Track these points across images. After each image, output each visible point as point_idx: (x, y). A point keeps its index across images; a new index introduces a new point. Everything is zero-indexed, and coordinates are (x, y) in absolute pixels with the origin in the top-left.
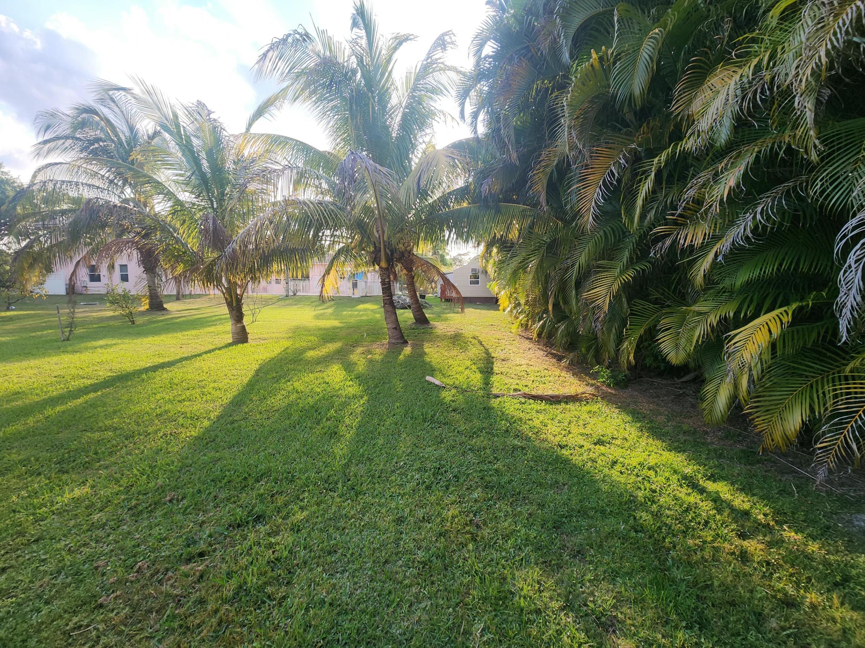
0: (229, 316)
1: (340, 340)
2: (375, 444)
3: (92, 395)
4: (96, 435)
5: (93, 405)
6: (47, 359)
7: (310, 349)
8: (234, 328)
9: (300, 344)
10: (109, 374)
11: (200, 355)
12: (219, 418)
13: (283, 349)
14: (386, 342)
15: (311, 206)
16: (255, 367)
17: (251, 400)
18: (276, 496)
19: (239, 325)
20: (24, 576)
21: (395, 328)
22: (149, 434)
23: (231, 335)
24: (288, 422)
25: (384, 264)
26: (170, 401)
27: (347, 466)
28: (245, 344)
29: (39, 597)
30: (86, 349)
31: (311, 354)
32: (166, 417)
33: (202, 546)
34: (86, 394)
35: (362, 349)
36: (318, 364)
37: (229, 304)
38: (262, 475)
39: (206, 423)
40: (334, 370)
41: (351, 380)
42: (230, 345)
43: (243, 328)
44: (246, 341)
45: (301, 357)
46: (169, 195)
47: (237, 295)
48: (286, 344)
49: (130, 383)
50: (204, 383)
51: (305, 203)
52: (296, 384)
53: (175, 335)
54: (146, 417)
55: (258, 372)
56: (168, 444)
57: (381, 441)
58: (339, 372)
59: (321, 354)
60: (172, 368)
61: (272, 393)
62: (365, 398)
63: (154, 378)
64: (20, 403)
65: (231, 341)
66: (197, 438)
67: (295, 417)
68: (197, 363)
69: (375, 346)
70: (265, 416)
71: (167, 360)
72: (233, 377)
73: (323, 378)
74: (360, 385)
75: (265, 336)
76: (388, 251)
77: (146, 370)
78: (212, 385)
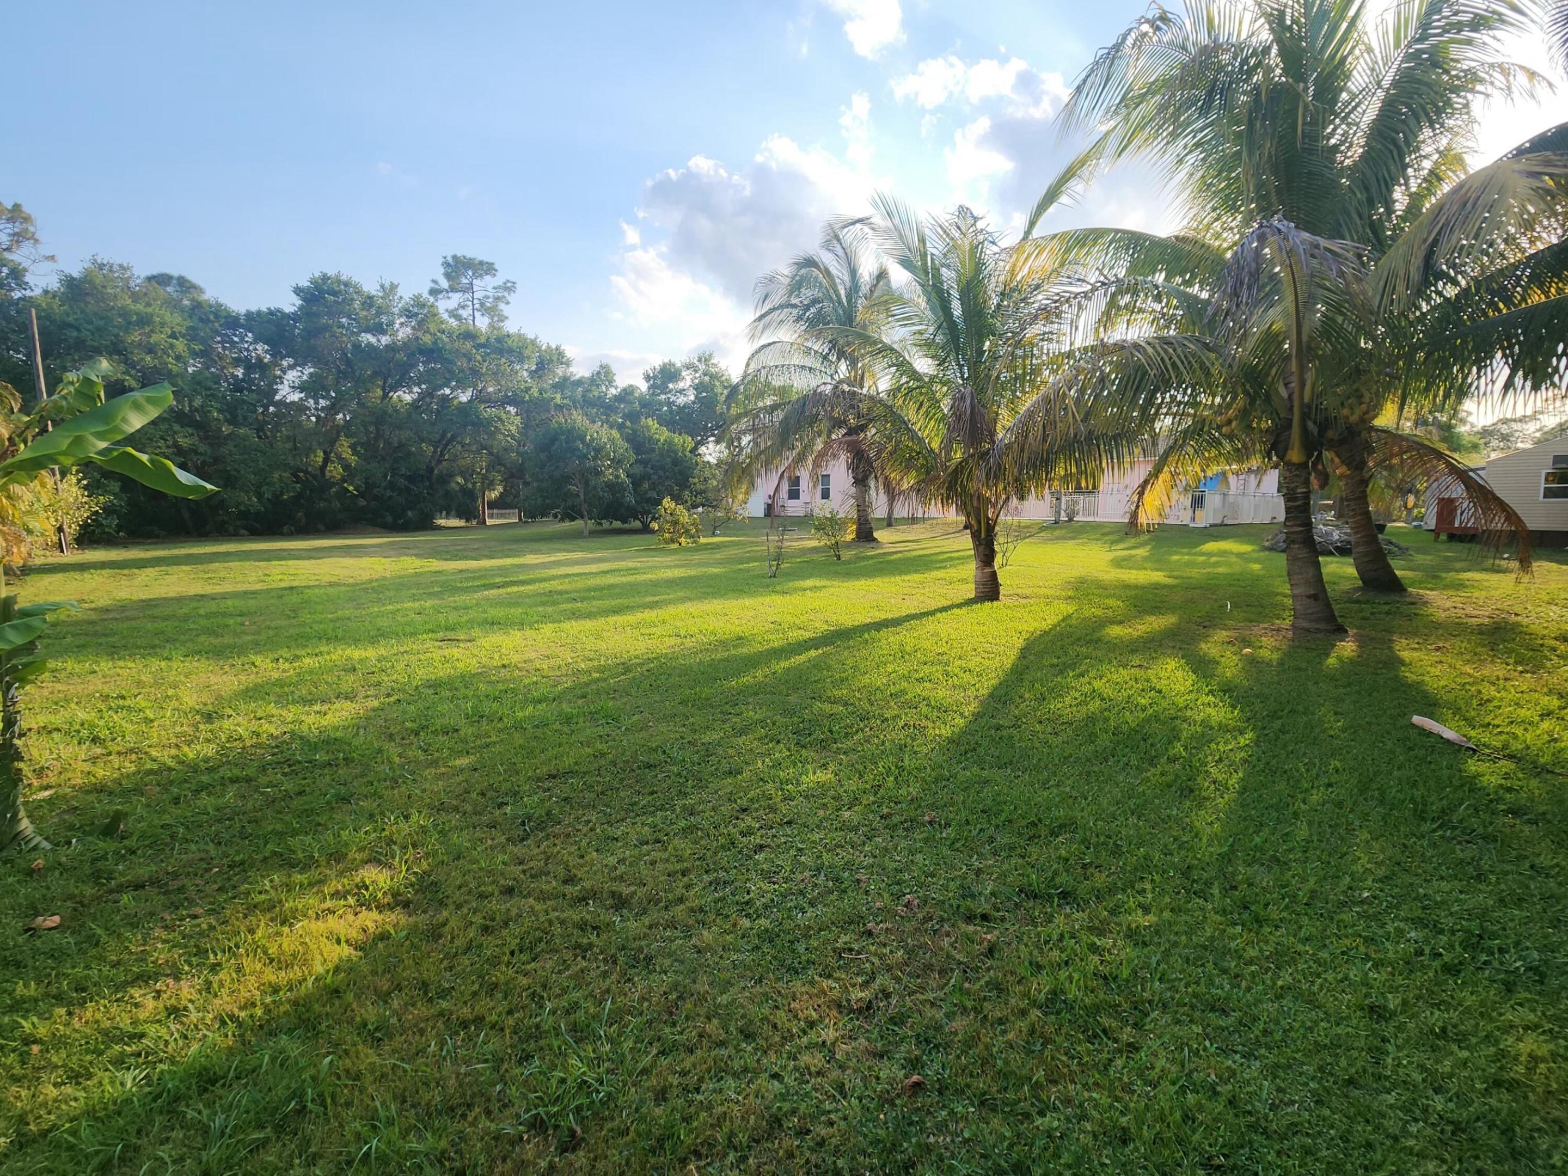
0: (972, 552)
1: (1172, 610)
2: (1287, 834)
3: (813, 653)
4: (827, 707)
5: (816, 665)
6: (760, 599)
7: (1112, 623)
8: (979, 573)
9: (1092, 611)
10: (826, 627)
11: (932, 613)
12: (977, 716)
13: (1061, 617)
14: (1287, 623)
15: (1150, 350)
16: (1019, 643)
17: (1021, 697)
18: (1092, 870)
19: (988, 570)
20: (784, 861)
21: (1315, 597)
22: (887, 719)
23: (973, 586)
24: (1091, 748)
25: (1295, 455)
26: (907, 678)
27: (1227, 858)
28: (995, 603)
29: (801, 893)
30: (796, 590)
31: (1115, 631)
32: (902, 699)
33: (984, 906)
34: (808, 650)
35: (1224, 633)
36: (1133, 652)
37: (975, 536)
38: (1060, 827)
39: (960, 722)
40: (1169, 667)
41: (1211, 692)
42: (969, 602)
43: (994, 574)
44: (997, 599)
45: (1098, 635)
46: (903, 366)
47: (988, 519)
48: (1071, 609)
49: (851, 643)
50: (945, 657)
51: (1136, 346)
52: (1097, 684)
53: (893, 579)
54: (879, 696)
55: (1025, 652)
56: (913, 740)
57: (1302, 831)
58: (1180, 674)
59: (1135, 634)
60: (899, 629)
61: (1058, 692)
62: (1250, 735)
63: (879, 640)
64: (745, 650)
65: (972, 595)
66: (951, 741)
67: (1104, 740)
68: (930, 625)
69: (1257, 630)
70: (1049, 729)
71: (889, 616)
72: (986, 655)
73: (1148, 680)
74: (1234, 707)
75: (1028, 592)
76: (1310, 425)
77: (867, 627)
78: (958, 663)
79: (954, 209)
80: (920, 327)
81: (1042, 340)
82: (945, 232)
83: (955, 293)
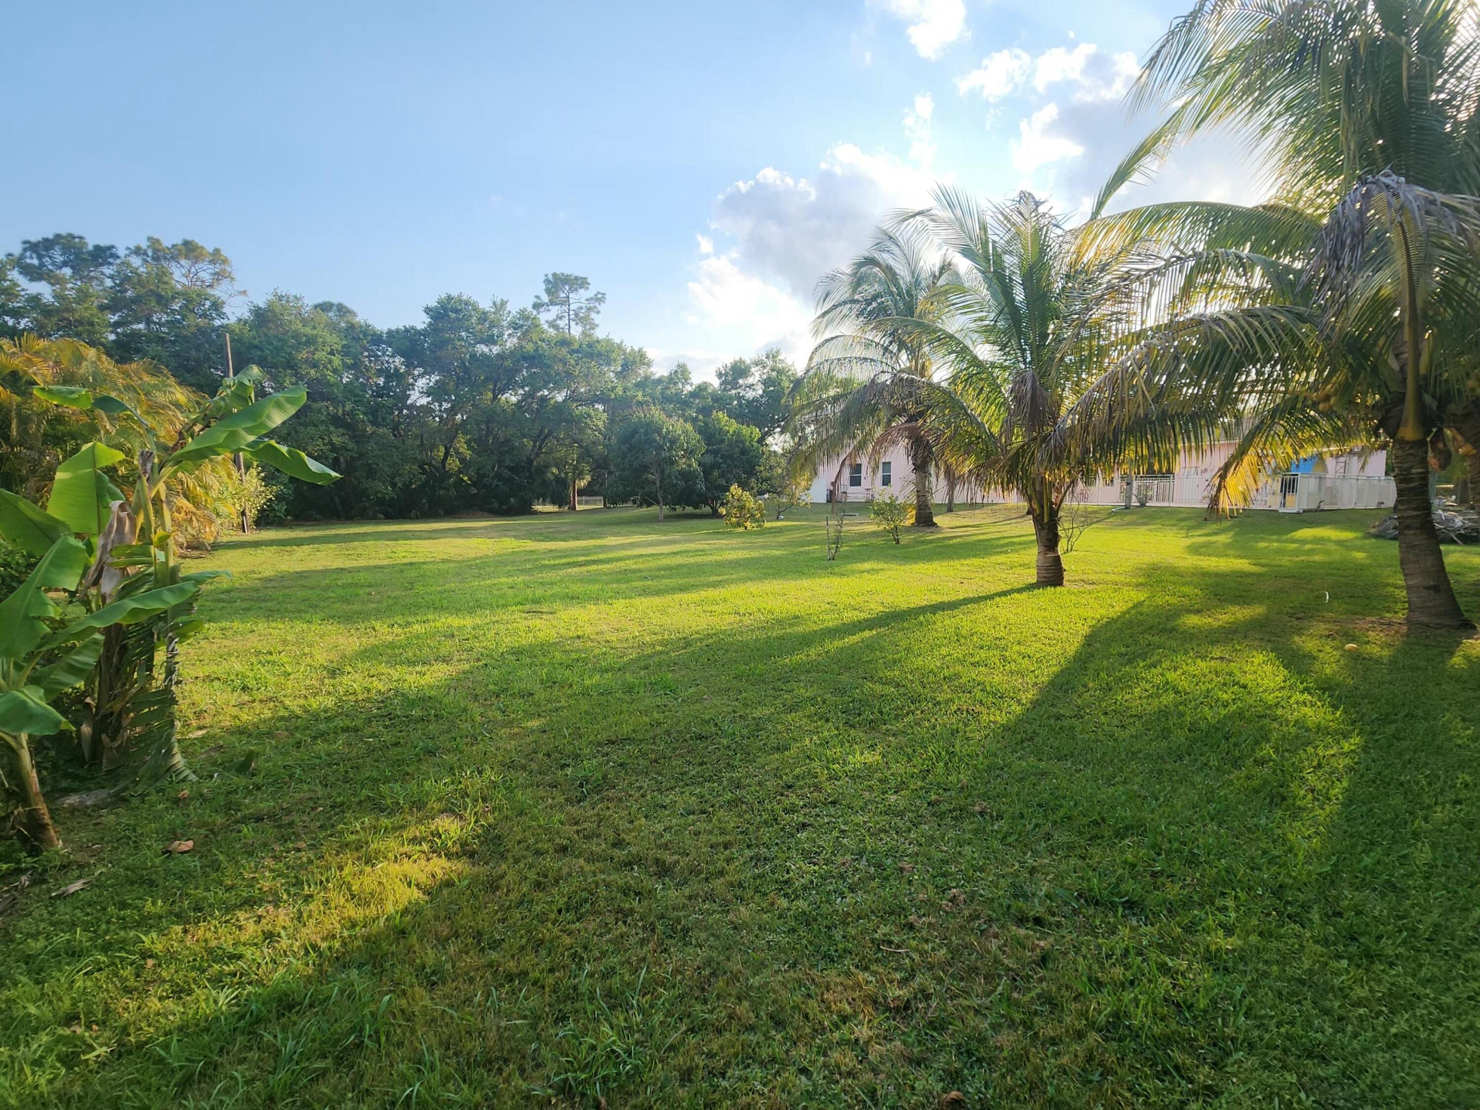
0: (1035, 537)
1: (1259, 600)
2: (1405, 857)
3: (867, 634)
4: (878, 688)
5: (870, 646)
6: (818, 581)
7: (1189, 611)
8: (1042, 558)
9: (1165, 599)
10: (881, 609)
11: (990, 597)
12: (1036, 704)
13: (1130, 605)
14: (1401, 616)
15: (1232, 324)
16: (1085, 630)
17: (1085, 686)
18: (1163, 879)
19: (1050, 555)
20: (826, 842)
21: (1436, 589)
22: (939, 703)
23: (1035, 571)
24: (1164, 744)
25: (1409, 432)
26: (961, 662)
27: (1330, 879)
28: (1059, 589)
29: (842, 877)
30: (853, 572)
31: (1192, 621)
32: (956, 683)
33: (1037, 909)
34: (862, 630)
35: (1322, 626)
36: (1214, 643)
37: (1038, 521)
38: (1127, 828)
39: (1017, 709)
40: (1256, 661)
41: (1307, 690)
42: (1031, 587)
43: (1057, 559)
44: (1061, 584)
45: (1173, 624)
46: (963, 352)
47: (1052, 503)
48: (1141, 596)
49: (906, 625)
50: (1003, 642)
51: (1216, 321)
52: (1171, 676)
53: (951, 563)
54: (932, 678)
55: (1090, 640)
56: (966, 725)
57: (1423, 855)
58: (1268, 668)
59: (1216, 624)
60: (956, 612)
61: (1126, 683)
62: (1356, 740)
63: (935, 623)
64: (800, 629)
65: (1034, 580)
66: (1006, 728)
67: (1180, 737)
68: (989, 609)
69: (1361, 624)
70: (1116, 722)
71: (946, 599)
72: (1047, 641)
73: (1230, 674)
74: (1335, 707)
75: (1092, 577)
76: (1428, 399)
77: (923, 610)
78: (1016, 648)
79: (1015, 195)
80: (981, 314)
81: (1110, 320)
82: (1006, 218)
83: (1017, 279)
